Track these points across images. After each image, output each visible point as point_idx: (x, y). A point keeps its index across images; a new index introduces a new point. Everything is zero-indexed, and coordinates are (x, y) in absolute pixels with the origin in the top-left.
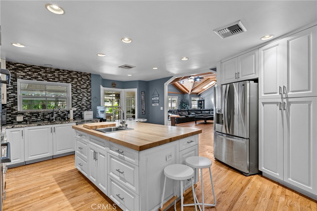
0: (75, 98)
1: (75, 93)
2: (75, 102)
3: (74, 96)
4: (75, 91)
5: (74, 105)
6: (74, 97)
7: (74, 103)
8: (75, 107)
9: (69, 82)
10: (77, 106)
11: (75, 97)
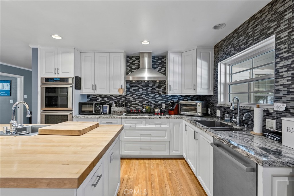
0: (285, 74)
1: (286, 59)
2: (284, 86)
3: (281, 67)
4: (285, 52)
5: (280, 94)
6: (281, 70)
7: (281, 88)
8: (285, 99)
9: (272, 33)
10: (289, 97)
11: (286, 69)
